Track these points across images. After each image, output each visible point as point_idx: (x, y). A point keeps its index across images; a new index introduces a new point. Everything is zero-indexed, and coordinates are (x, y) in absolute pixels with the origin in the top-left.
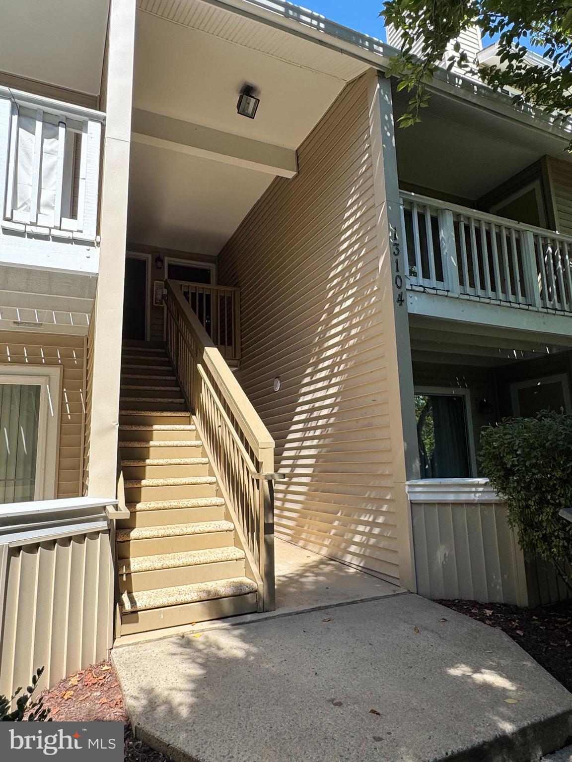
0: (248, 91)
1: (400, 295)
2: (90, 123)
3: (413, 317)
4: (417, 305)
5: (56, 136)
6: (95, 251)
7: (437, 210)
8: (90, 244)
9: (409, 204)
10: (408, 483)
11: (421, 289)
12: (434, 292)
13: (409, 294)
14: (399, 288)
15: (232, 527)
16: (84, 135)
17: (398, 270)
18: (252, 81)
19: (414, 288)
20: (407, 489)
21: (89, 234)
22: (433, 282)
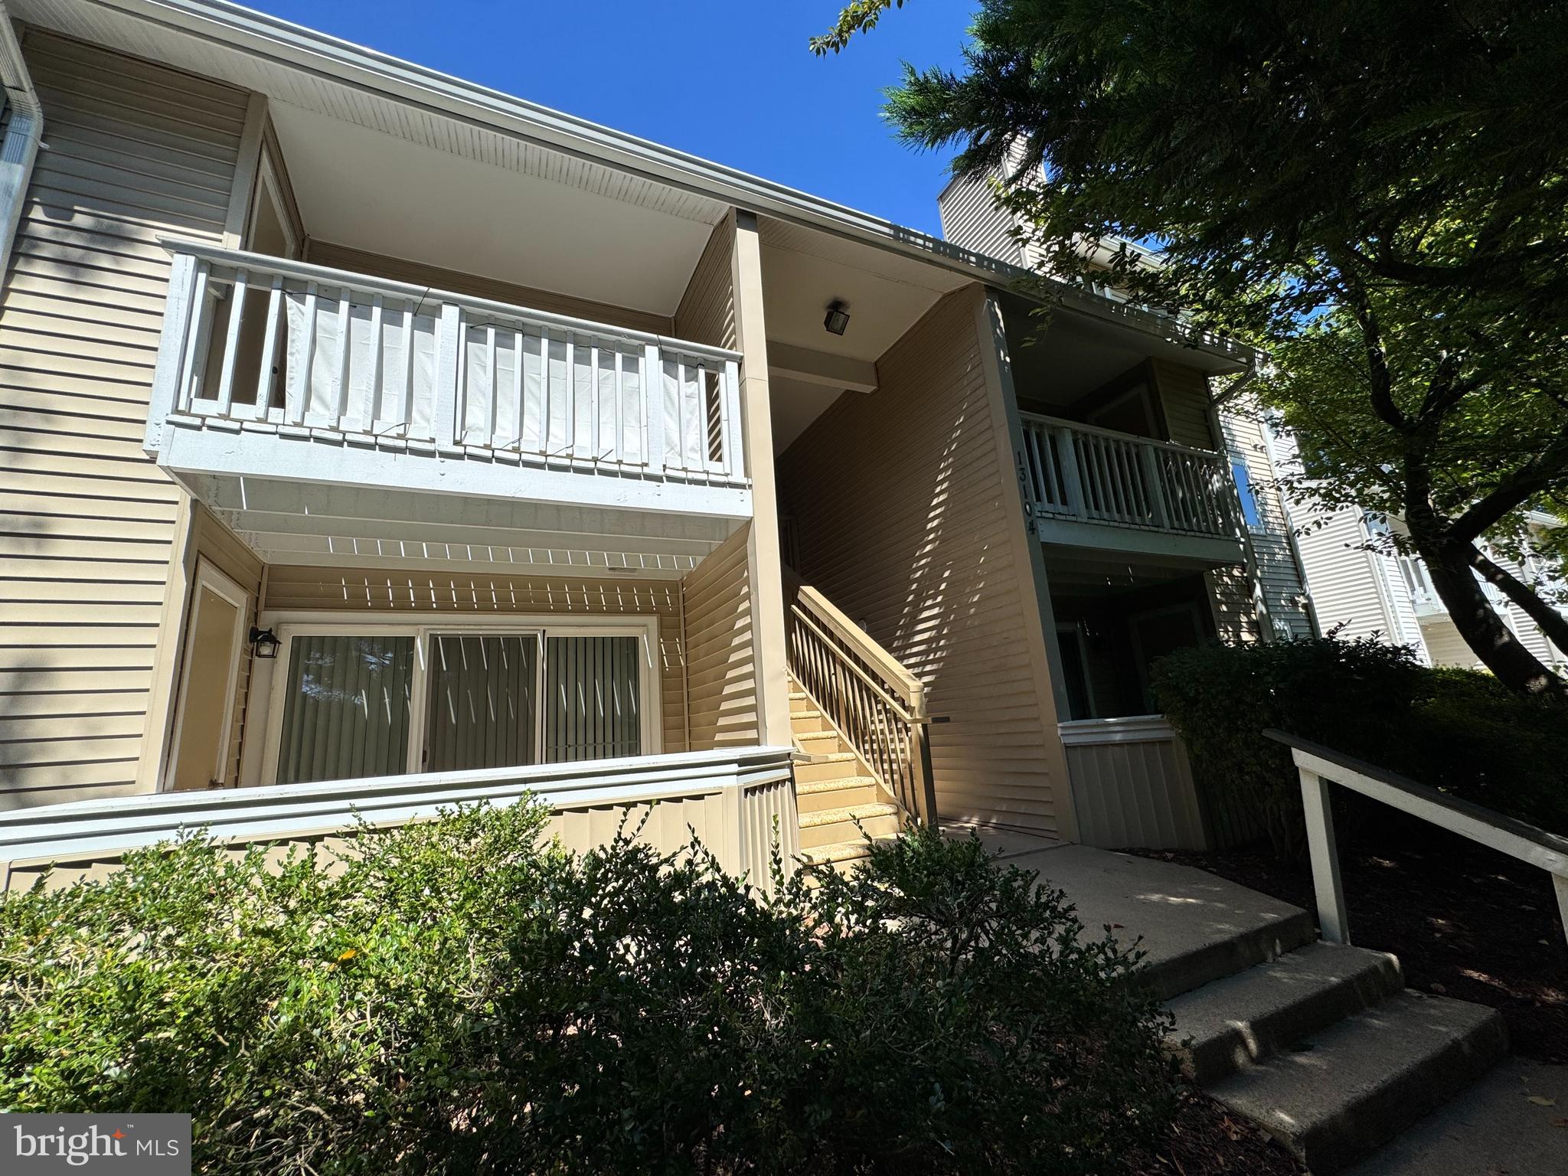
0: (836, 308)
1: (1031, 524)
2: (728, 363)
3: (1045, 546)
4: (1050, 533)
5: (695, 378)
6: (748, 493)
7: (1054, 428)
8: (742, 486)
9: (1027, 423)
10: (1060, 725)
11: (1051, 516)
12: (1063, 517)
13: (1041, 521)
14: (1029, 515)
15: (874, 782)
16: (722, 376)
17: (1026, 497)
18: (843, 294)
19: (1044, 514)
20: (1059, 732)
21: (738, 477)
22: (1061, 508)
